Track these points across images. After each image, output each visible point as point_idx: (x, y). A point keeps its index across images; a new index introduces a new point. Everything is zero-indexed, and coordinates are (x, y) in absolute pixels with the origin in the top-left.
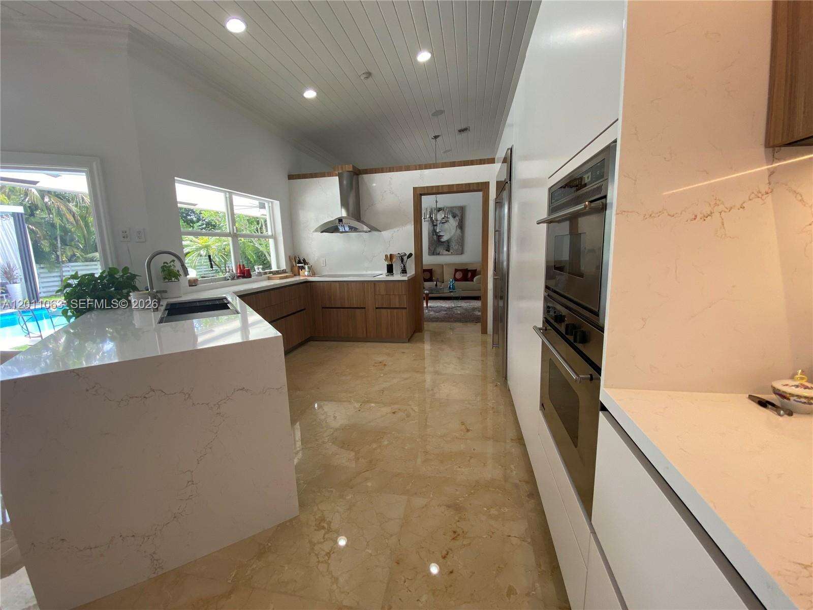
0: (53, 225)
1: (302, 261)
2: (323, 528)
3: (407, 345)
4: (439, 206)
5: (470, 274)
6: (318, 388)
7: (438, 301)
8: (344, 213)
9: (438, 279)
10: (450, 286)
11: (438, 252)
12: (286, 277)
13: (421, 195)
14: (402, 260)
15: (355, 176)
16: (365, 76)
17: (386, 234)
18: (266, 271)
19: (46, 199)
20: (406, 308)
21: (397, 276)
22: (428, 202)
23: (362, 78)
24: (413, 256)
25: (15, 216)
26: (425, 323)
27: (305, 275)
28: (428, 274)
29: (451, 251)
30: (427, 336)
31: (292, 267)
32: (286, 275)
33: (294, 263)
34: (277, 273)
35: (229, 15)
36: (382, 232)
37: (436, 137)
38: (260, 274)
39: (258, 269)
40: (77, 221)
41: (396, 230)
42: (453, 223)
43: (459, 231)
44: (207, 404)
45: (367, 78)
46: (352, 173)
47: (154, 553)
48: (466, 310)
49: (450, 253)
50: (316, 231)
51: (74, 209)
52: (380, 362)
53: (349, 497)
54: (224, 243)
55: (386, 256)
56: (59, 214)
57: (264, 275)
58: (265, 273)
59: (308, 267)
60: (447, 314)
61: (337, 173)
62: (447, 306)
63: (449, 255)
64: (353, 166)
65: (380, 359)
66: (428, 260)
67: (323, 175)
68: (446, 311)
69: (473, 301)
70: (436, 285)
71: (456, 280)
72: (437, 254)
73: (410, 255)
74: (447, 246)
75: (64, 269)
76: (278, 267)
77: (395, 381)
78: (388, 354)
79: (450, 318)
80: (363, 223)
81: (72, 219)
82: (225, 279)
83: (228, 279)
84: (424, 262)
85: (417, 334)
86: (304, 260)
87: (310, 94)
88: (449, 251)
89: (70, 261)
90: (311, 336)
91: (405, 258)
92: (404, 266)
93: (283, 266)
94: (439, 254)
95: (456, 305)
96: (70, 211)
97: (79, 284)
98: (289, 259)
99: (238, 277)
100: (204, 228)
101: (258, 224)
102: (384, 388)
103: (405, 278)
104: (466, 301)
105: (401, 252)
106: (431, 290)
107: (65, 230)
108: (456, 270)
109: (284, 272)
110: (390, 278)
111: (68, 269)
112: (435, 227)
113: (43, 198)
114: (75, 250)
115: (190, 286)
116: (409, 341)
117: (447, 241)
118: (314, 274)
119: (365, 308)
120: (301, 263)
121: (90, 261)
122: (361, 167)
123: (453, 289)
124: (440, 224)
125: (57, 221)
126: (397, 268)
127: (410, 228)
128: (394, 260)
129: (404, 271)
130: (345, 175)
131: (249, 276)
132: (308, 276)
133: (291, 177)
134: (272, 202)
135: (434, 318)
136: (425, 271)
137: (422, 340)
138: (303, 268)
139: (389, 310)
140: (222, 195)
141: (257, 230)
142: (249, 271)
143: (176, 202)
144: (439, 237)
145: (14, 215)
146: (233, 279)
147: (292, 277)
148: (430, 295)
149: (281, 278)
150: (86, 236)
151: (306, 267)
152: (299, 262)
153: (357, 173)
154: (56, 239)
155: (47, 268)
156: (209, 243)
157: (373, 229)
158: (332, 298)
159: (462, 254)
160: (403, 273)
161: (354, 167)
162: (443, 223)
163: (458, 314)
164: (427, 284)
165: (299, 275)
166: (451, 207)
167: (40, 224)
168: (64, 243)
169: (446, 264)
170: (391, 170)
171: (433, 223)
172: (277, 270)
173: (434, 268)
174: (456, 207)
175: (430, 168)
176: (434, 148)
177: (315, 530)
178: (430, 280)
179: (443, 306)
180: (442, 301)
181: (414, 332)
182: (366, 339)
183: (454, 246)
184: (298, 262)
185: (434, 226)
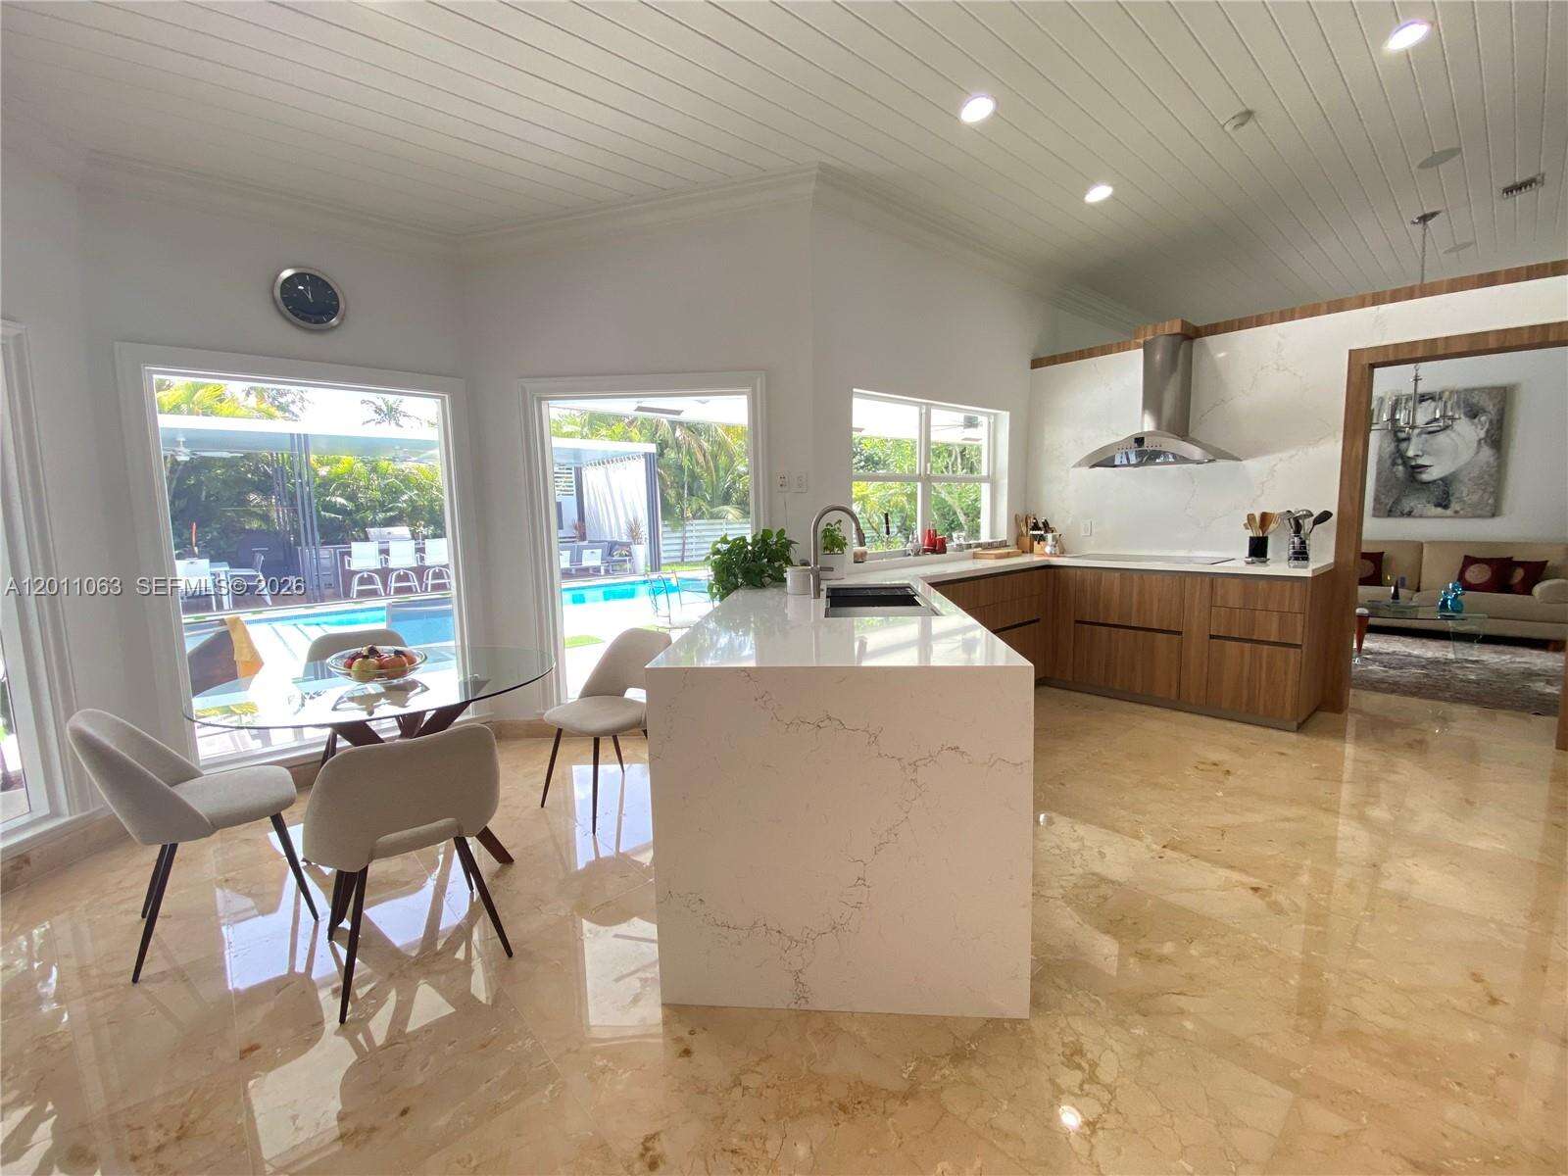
0: (681, 468)
1: (1041, 525)
2: (1079, 1067)
3: (1293, 737)
4: (1422, 388)
5: (1519, 574)
6: (1063, 784)
7: (1397, 638)
8: (1148, 425)
9: (1403, 579)
10: (1445, 602)
11: (1407, 510)
12: (1008, 555)
13: (1373, 366)
14: (1298, 528)
15: (1185, 344)
16: (1235, 122)
17: (1252, 466)
18: (971, 542)
19: (678, 433)
20: (1296, 646)
21: (1278, 565)
22: (1388, 382)
23: (1228, 128)
24: (1334, 518)
25: (647, 456)
26: (1352, 691)
27: (1044, 553)
28: (1375, 566)
29: (1455, 506)
30: (1352, 722)
31: (1019, 537)
32: (1007, 551)
33: (1024, 529)
34: (990, 546)
35: (967, 93)
36: (1244, 462)
37: (1424, 219)
38: (960, 548)
39: (959, 538)
40: (707, 462)
41: (1284, 455)
42: (1467, 434)
43: (1487, 453)
44: (899, 759)
45: (1242, 124)
46: (1179, 336)
47: (800, 971)
48: (1497, 672)
49: (1449, 512)
50: (1079, 465)
51: (706, 445)
52: (1215, 764)
53: (1137, 1031)
54: (891, 492)
55: (1251, 517)
56: (689, 453)
57: (967, 548)
58: (969, 546)
59: (1054, 538)
60: (1427, 676)
61: (1141, 341)
62: (1430, 655)
63: (1447, 517)
64: (1182, 321)
65: (1214, 756)
66: (1376, 530)
67: (1105, 350)
68: (1423, 667)
69: (1527, 651)
70: (1396, 596)
71: (1468, 587)
72: (1402, 515)
73: (1325, 516)
74: (1443, 495)
75: (687, 528)
76: (992, 535)
77: (1258, 818)
78: (1237, 750)
79: (1436, 687)
80: (1193, 442)
81: (701, 459)
82: (906, 554)
83: (909, 555)
84: (1365, 536)
85: (1322, 715)
86: (1046, 524)
87: (1099, 194)
88: (1446, 507)
89: (694, 517)
90: (1045, 677)
91: (1307, 523)
92: (1303, 542)
93: (1003, 535)
94: (1409, 514)
95: (1460, 656)
96: (701, 447)
97: (729, 551)
98: (1014, 521)
99: (925, 551)
100: (862, 467)
101: (950, 455)
102: (1227, 826)
103: (1306, 571)
104: (1500, 648)
105: (1297, 508)
106: (1375, 608)
107: (694, 476)
108: (1469, 561)
109: (1003, 544)
110: (1259, 569)
111: (691, 528)
112: (1404, 445)
113: (674, 430)
114: (702, 503)
115: (856, 562)
116: (1300, 728)
117: (1441, 479)
118: (1063, 552)
119: (1180, 633)
120: (1039, 529)
121: (715, 518)
122: (1199, 322)
123: (1453, 611)
124: (1419, 434)
125: (686, 463)
126: (1280, 546)
127: (1333, 449)
128: (1272, 526)
129: (1301, 554)
130: (1162, 341)
131: (943, 550)
132: (1051, 555)
133: (1036, 363)
134: (995, 415)
135: (1382, 681)
136: (1365, 556)
137: (1339, 734)
138: (1041, 539)
139: (1247, 646)
140: (916, 410)
141: (946, 468)
142: (943, 542)
143: (850, 429)
144: (1414, 470)
145: (645, 455)
146: (917, 554)
147: (1018, 555)
148: (1372, 621)
149: (1000, 557)
150: (715, 483)
151: (1049, 536)
152: (1036, 527)
153: (1191, 334)
154: (683, 488)
155: (670, 525)
156: (868, 492)
157: (1216, 454)
158: (1101, 605)
159: (1493, 515)
160: (1296, 559)
161: (1184, 323)
162: (1430, 433)
163: (1469, 682)
164: (1365, 592)
165: (1031, 551)
166: (1466, 390)
167: (669, 467)
168: (691, 494)
169: (1431, 543)
170: (1285, 316)
171: (1398, 435)
172: (991, 541)
173: (1388, 551)
174: (1482, 390)
175: (1411, 297)
176: (1418, 246)
177: (1063, 1064)
178: (1375, 579)
179: (1416, 652)
180: (1409, 640)
181: (1317, 709)
182: (1177, 702)
183: (1464, 492)
184: (1032, 528)
185: (1399, 441)
